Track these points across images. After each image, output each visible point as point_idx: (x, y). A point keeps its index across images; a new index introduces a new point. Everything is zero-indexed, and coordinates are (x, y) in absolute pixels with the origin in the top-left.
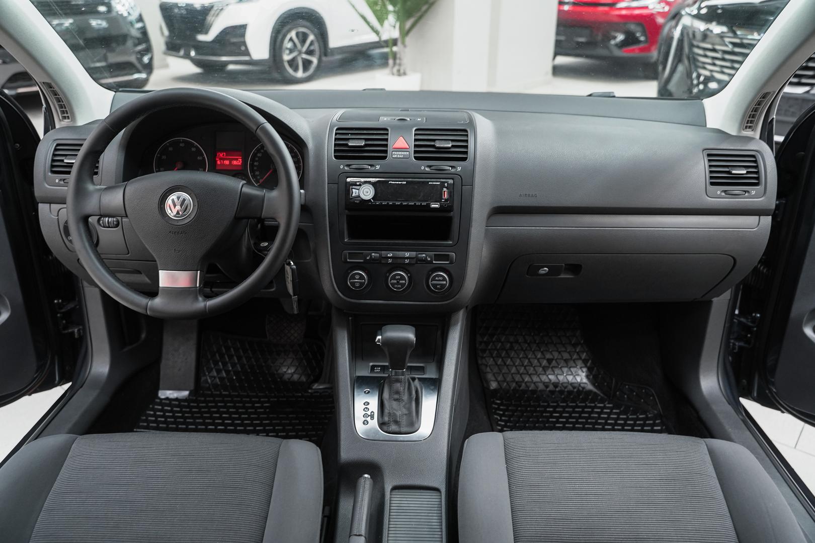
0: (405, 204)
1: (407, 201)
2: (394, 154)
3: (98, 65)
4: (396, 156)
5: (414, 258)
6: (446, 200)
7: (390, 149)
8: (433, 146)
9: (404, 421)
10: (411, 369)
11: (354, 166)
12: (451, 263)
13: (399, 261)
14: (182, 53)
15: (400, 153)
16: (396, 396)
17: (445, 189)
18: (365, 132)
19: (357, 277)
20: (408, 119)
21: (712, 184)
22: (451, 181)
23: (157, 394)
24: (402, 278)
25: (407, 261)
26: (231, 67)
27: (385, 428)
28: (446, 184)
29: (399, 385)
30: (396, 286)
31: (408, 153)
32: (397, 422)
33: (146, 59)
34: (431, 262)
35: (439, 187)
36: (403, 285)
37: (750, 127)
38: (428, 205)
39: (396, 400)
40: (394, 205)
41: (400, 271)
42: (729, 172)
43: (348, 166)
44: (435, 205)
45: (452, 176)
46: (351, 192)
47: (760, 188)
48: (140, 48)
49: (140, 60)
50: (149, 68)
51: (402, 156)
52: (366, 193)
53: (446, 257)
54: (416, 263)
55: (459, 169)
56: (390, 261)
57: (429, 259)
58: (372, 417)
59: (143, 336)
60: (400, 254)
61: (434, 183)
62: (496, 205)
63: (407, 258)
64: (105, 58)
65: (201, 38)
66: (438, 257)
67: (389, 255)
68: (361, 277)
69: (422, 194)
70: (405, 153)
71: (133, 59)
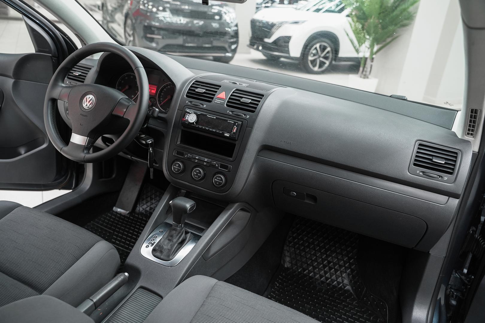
0: (211, 130)
1: (212, 128)
2: (216, 101)
3: (207, 46)
4: (216, 102)
5: (209, 163)
6: (234, 133)
7: (215, 97)
8: (239, 101)
9: (165, 253)
10: (187, 225)
11: (193, 103)
12: (229, 171)
13: (201, 162)
14: (255, 47)
15: (219, 101)
16: (170, 238)
17: (235, 126)
18: (209, 86)
19: (177, 165)
20: (238, 83)
21: (415, 164)
22: (240, 123)
23: (113, 208)
24: (200, 172)
25: (205, 164)
26: (282, 59)
27: (154, 253)
28: (237, 124)
29: (174, 232)
30: (195, 176)
31: (223, 101)
32: (161, 252)
33: (233, 47)
34: (217, 168)
35: (232, 124)
36: (199, 177)
37: (472, 134)
38: (223, 134)
39: (169, 240)
40: (205, 129)
41: (198, 168)
42: (431, 160)
43: (191, 102)
44: (227, 135)
45: (243, 120)
46: (185, 117)
47: (452, 177)
48: (232, 40)
49: (230, 47)
50: (234, 51)
51: (220, 103)
52: (192, 118)
53: (226, 167)
54: (210, 166)
55: (248, 117)
56: (196, 161)
57: (217, 166)
58: (153, 244)
59: (114, 176)
60: (202, 158)
61: (231, 122)
62: (264, 144)
63: (205, 162)
64: (211, 43)
65: (266, 40)
66: (222, 166)
67: (196, 157)
68: (179, 166)
69: (222, 127)
70: (222, 101)
71: (226, 46)
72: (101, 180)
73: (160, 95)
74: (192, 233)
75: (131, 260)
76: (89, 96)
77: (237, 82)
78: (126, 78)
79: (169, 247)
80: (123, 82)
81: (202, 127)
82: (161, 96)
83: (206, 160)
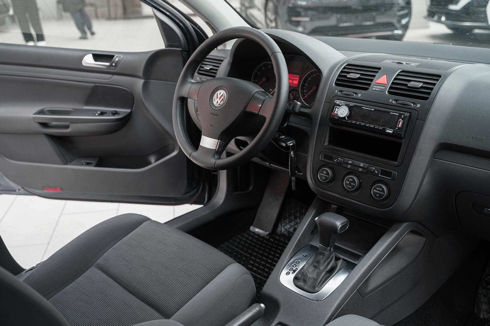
0: (367, 125)
1: (369, 123)
2: (374, 88)
3: (368, 23)
4: (375, 89)
5: (366, 169)
6: (399, 128)
7: (373, 83)
8: (406, 85)
9: (309, 282)
10: (337, 249)
11: (344, 92)
12: (393, 179)
13: (356, 168)
14: (436, 18)
15: (378, 87)
16: (316, 264)
17: (400, 120)
18: (365, 69)
19: (325, 172)
20: (404, 63)
22: (407, 114)
23: (249, 228)
24: (354, 181)
25: (360, 170)
26: (477, 31)
27: (296, 282)
28: (403, 116)
29: (321, 257)
30: (348, 186)
31: (384, 88)
32: (305, 281)
33: (404, 21)
34: (377, 175)
35: (397, 117)
36: (353, 187)
38: (384, 130)
39: (315, 267)
40: (360, 125)
41: (350, 175)
43: (341, 91)
44: (390, 131)
45: (411, 110)
46: (334, 110)
48: (402, 12)
49: (399, 22)
50: (405, 27)
51: (379, 90)
52: (342, 112)
53: (388, 174)
54: (367, 173)
55: (419, 106)
56: (349, 166)
57: (376, 172)
58: (294, 271)
59: (251, 188)
60: (357, 163)
61: (394, 114)
62: (442, 141)
63: (361, 167)
64: (373, 19)
65: (452, 7)
66: (383, 173)
67: (349, 162)
68: (327, 173)
69: (382, 121)
70: (382, 88)
71: (394, 21)
72: (237, 193)
73: (303, 86)
74: (344, 259)
75: (267, 289)
76: (220, 92)
77: (403, 61)
78: (263, 68)
79: (314, 276)
80: (259, 73)
81: (356, 123)
82: (305, 87)
83: (362, 165)
